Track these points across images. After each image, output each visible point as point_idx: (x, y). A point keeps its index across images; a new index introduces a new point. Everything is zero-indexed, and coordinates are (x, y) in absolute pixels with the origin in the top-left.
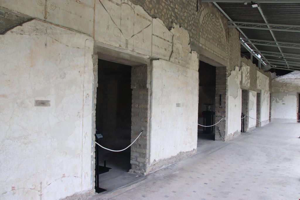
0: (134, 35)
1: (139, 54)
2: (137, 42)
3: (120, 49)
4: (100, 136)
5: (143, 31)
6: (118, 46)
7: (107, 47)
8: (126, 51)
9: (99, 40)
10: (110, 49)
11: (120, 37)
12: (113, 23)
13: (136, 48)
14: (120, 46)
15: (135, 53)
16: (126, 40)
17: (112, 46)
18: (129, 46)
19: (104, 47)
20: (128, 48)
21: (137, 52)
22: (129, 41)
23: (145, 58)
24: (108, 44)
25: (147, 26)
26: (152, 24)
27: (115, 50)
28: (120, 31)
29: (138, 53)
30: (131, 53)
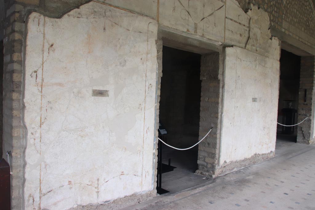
0: (203, 18)
1: (210, 40)
2: (208, 26)
3: (188, 33)
4: (164, 132)
5: (214, 13)
6: (185, 30)
7: (173, 32)
8: (195, 36)
9: (164, 24)
10: (176, 34)
11: (188, 20)
12: (179, 4)
13: (206, 33)
14: (188, 30)
15: (205, 38)
16: (195, 23)
17: (179, 30)
18: (198, 31)
19: (169, 32)
20: (197, 33)
21: (208, 37)
22: (198, 24)
23: (217, 44)
24: (175, 28)
25: (219, 8)
26: (225, 5)
27: (183, 35)
28: (187, 13)
29: (208, 39)
30: (201, 39)
